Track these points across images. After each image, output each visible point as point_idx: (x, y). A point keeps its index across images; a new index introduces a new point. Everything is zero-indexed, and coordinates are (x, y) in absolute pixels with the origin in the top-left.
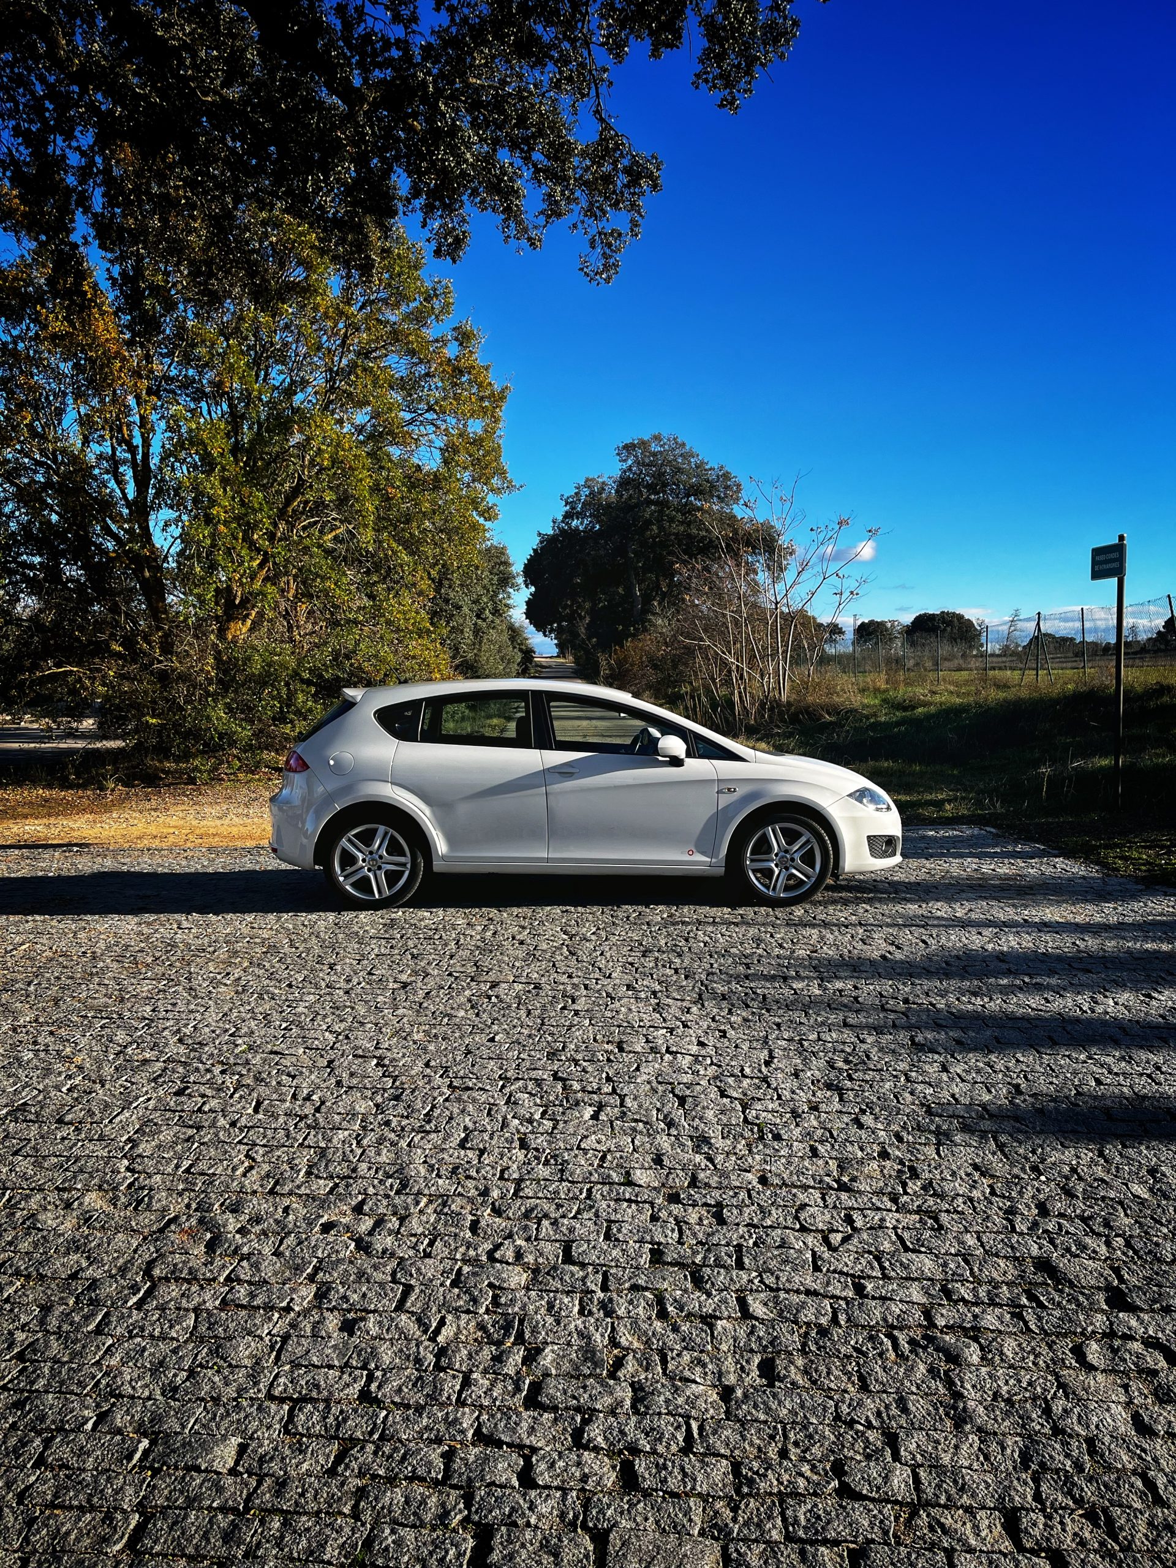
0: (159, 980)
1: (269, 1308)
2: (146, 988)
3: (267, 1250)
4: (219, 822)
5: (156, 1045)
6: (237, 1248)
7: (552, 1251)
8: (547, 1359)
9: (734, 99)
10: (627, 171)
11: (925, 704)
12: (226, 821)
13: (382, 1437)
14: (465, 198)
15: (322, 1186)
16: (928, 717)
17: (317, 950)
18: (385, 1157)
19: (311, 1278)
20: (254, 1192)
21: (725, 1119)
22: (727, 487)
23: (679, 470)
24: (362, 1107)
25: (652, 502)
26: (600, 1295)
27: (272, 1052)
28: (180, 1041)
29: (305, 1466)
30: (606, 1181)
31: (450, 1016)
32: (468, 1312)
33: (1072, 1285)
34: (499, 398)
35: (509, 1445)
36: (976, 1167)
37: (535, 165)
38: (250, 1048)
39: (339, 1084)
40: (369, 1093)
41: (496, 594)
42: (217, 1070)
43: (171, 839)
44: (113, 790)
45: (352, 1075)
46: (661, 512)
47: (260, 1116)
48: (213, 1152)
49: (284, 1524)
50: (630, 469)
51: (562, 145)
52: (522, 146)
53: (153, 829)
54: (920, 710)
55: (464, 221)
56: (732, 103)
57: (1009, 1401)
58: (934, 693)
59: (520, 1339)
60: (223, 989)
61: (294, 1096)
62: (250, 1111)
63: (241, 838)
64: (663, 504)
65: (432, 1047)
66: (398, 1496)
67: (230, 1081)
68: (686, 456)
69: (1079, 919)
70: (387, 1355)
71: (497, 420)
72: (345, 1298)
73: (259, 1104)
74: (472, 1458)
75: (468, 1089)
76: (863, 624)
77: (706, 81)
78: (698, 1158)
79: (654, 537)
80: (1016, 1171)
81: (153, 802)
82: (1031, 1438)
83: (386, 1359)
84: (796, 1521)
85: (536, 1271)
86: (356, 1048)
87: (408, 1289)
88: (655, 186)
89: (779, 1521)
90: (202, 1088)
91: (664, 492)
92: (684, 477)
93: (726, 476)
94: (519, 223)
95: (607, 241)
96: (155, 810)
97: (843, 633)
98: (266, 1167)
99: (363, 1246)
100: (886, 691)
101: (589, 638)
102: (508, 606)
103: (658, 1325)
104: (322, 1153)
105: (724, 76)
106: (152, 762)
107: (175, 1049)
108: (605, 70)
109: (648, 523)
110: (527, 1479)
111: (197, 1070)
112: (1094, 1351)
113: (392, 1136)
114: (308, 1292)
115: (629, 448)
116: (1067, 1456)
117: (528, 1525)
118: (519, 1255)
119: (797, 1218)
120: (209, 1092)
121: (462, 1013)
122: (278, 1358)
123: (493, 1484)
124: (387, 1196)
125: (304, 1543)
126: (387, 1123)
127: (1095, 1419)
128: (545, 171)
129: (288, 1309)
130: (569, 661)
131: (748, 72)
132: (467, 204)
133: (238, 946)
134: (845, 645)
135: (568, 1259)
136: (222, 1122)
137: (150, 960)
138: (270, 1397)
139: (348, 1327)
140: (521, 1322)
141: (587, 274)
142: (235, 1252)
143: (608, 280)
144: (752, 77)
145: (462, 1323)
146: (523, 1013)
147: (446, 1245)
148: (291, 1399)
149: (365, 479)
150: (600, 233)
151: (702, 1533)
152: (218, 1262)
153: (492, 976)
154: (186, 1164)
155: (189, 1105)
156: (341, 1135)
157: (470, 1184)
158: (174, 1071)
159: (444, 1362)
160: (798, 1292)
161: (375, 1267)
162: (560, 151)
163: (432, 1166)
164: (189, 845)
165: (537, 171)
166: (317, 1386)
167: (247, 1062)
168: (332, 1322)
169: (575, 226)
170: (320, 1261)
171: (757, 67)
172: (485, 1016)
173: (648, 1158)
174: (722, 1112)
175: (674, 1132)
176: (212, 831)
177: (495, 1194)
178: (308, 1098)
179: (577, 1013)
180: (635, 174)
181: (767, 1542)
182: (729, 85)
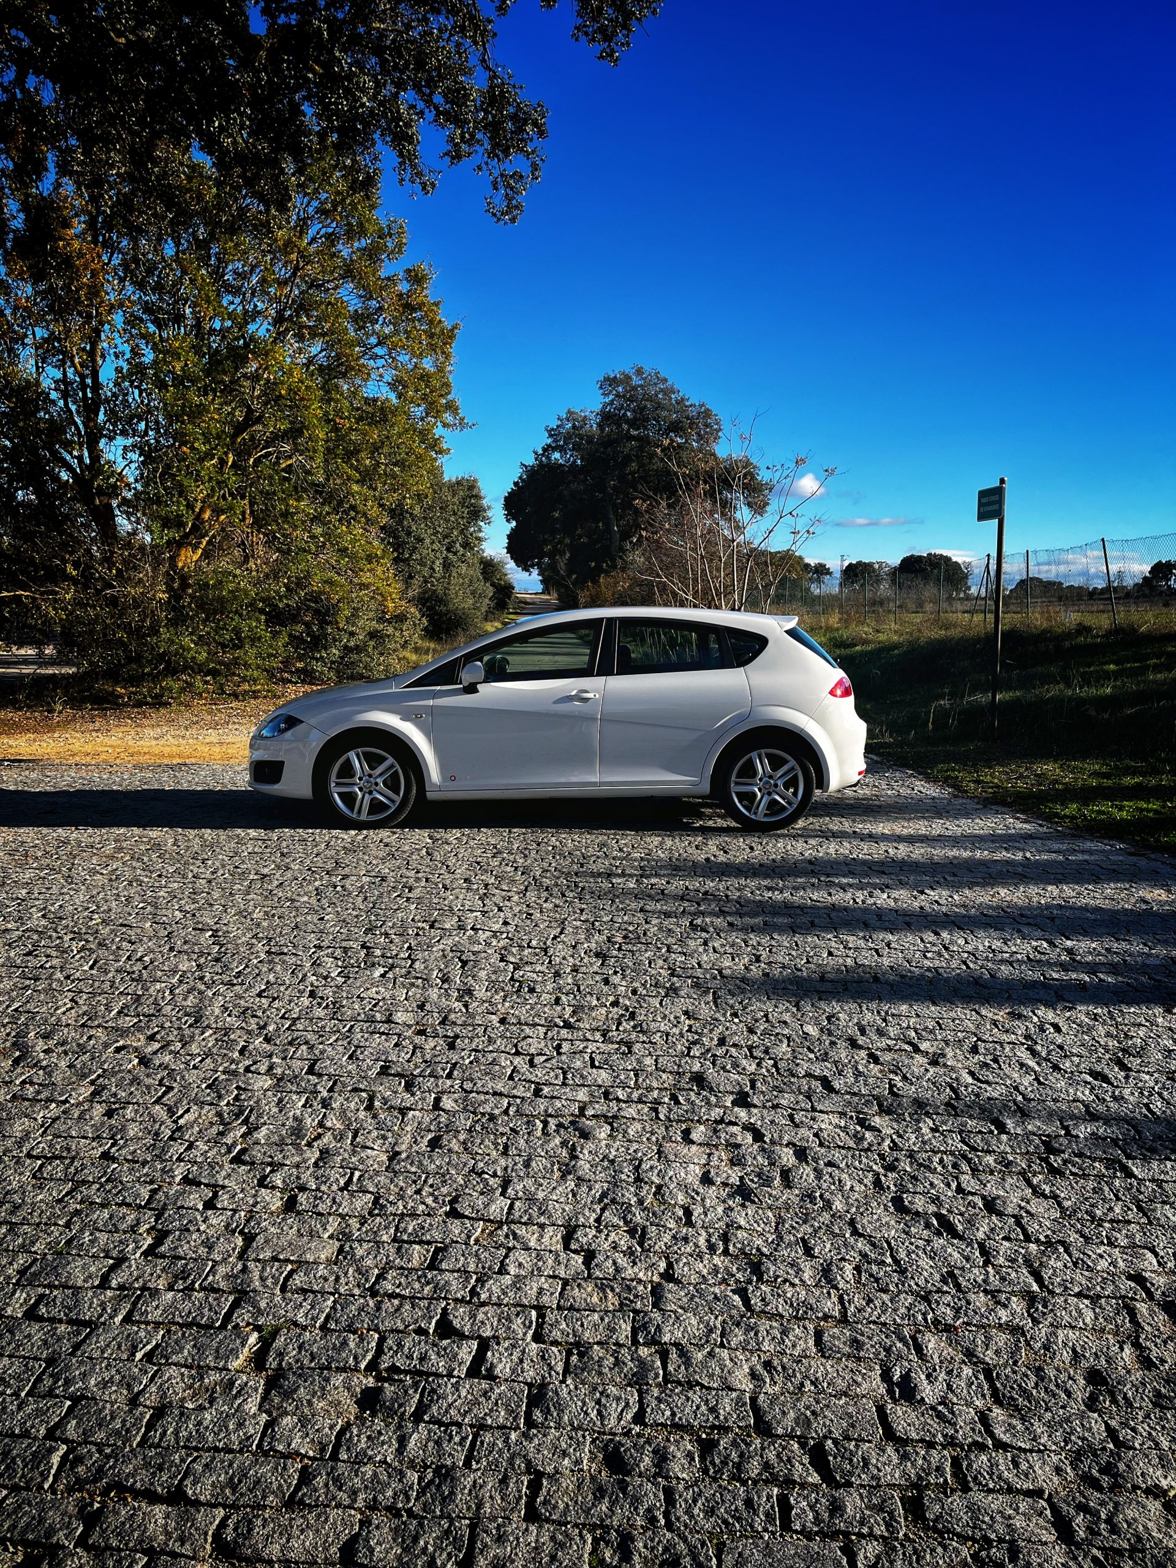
0: (41, 870)
1: (49, 1100)
2: (28, 875)
3: (63, 1064)
4: (154, 743)
5: (21, 918)
6: (39, 1061)
7: (299, 1066)
8: (261, 1134)
9: (613, 51)
10: (514, 118)
11: (866, 642)
12: (162, 742)
13: (107, 1181)
14: (376, 136)
15: (129, 1021)
16: (862, 654)
17: (196, 848)
18: (191, 1001)
19: (92, 1083)
20: (68, 1025)
21: (493, 977)
22: (707, 425)
23: (659, 406)
24: (184, 966)
25: (633, 438)
26: (325, 1094)
27: (122, 925)
28: (44, 916)
29: (40, 1197)
30: (371, 1020)
31: (293, 900)
32: (211, 1104)
33: (711, 1090)
34: (449, 336)
35: (206, 1185)
36: (686, 1013)
37: (436, 108)
38: (104, 921)
39: (171, 949)
40: (195, 957)
41: (467, 528)
42: (67, 938)
43: (103, 756)
44: (60, 712)
45: (185, 942)
46: (641, 448)
47: (94, 972)
48: (42, 996)
49: (9, 1231)
50: (611, 403)
51: (458, 91)
52: (425, 87)
53: (88, 748)
54: (858, 648)
55: (376, 159)
56: (611, 55)
57: (612, 1162)
58: (878, 631)
59: (246, 1122)
60: (99, 877)
61: (129, 958)
62: (86, 968)
63: (171, 756)
64: (644, 441)
65: (265, 924)
66: (106, 1214)
67: (75, 946)
68: (668, 392)
69: (905, 832)
70: (133, 1130)
71: (447, 356)
72: (115, 1095)
73: (95, 962)
74: (172, 1192)
75: (283, 953)
76: (850, 565)
77: (586, 34)
78: (458, 1005)
79: (632, 473)
80: (718, 1015)
81: (97, 724)
82: (615, 1184)
83: (131, 1133)
84: (405, 1230)
85: (279, 1080)
86: (198, 923)
87: (170, 1089)
88: (541, 133)
89: (392, 1231)
90: (49, 951)
91: (645, 428)
92: (664, 413)
93: (707, 413)
94: (414, 166)
95: (509, 183)
96: (97, 731)
97: (830, 574)
98: (85, 1008)
99: (144, 1061)
100: (837, 629)
101: (569, 576)
102: (480, 539)
103: (362, 1114)
104: (138, 999)
105: (602, 30)
106: (102, 686)
107: (36, 920)
108: (490, 22)
109: (627, 459)
110: (210, 1205)
111: (50, 937)
112: (699, 1133)
113: (203, 987)
114: (86, 1091)
115: (610, 382)
116: (636, 1195)
117: (198, 1230)
118: (271, 1068)
119: (516, 1046)
120: (54, 954)
121: (306, 899)
122: (44, 1132)
123: (182, 1207)
124: (179, 1028)
125: (20, 1240)
126: (201, 978)
127: (671, 1173)
128: (446, 113)
129: (66, 1101)
130: (553, 598)
131: (625, 27)
132: (379, 143)
133: (124, 845)
134: (832, 586)
135: (311, 1071)
136: (58, 975)
137: (40, 854)
138: (29, 1155)
139: (109, 1114)
140: (251, 1111)
141: (494, 215)
142: (35, 1065)
143: (513, 220)
144: (630, 31)
145: (204, 1112)
146: (360, 899)
147: (214, 1061)
148: (45, 1157)
149: (316, 409)
150: (502, 175)
151: (331, 1237)
152: (19, 1070)
153: (347, 871)
154: (16, 1005)
155: (33, 962)
156: (158, 986)
157: (253, 1021)
158: (29, 938)
159: (176, 1135)
160: (487, 1093)
161: (148, 1076)
162: (457, 96)
163: (227, 1009)
164: (118, 761)
165: (439, 113)
166: (68, 1149)
167: (97, 932)
168: (98, 1110)
169: (480, 168)
170: (105, 1071)
171: (634, 21)
172: (324, 901)
173: (414, 1005)
174: (495, 972)
175: (446, 986)
176: (146, 750)
177: (271, 1028)
178: (140, 959)
179: (408, 899)
180: (520, 120)
181: (376, 1242)
182: (607, 38)
